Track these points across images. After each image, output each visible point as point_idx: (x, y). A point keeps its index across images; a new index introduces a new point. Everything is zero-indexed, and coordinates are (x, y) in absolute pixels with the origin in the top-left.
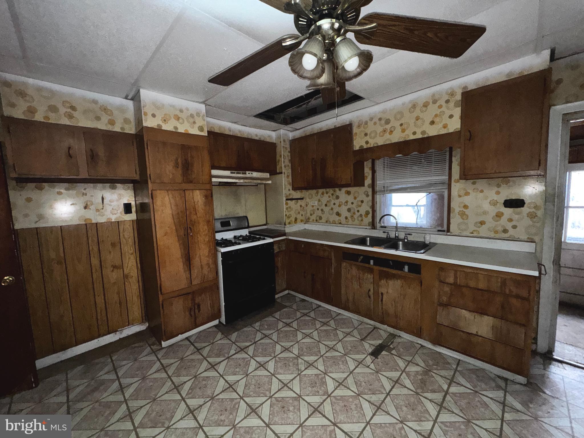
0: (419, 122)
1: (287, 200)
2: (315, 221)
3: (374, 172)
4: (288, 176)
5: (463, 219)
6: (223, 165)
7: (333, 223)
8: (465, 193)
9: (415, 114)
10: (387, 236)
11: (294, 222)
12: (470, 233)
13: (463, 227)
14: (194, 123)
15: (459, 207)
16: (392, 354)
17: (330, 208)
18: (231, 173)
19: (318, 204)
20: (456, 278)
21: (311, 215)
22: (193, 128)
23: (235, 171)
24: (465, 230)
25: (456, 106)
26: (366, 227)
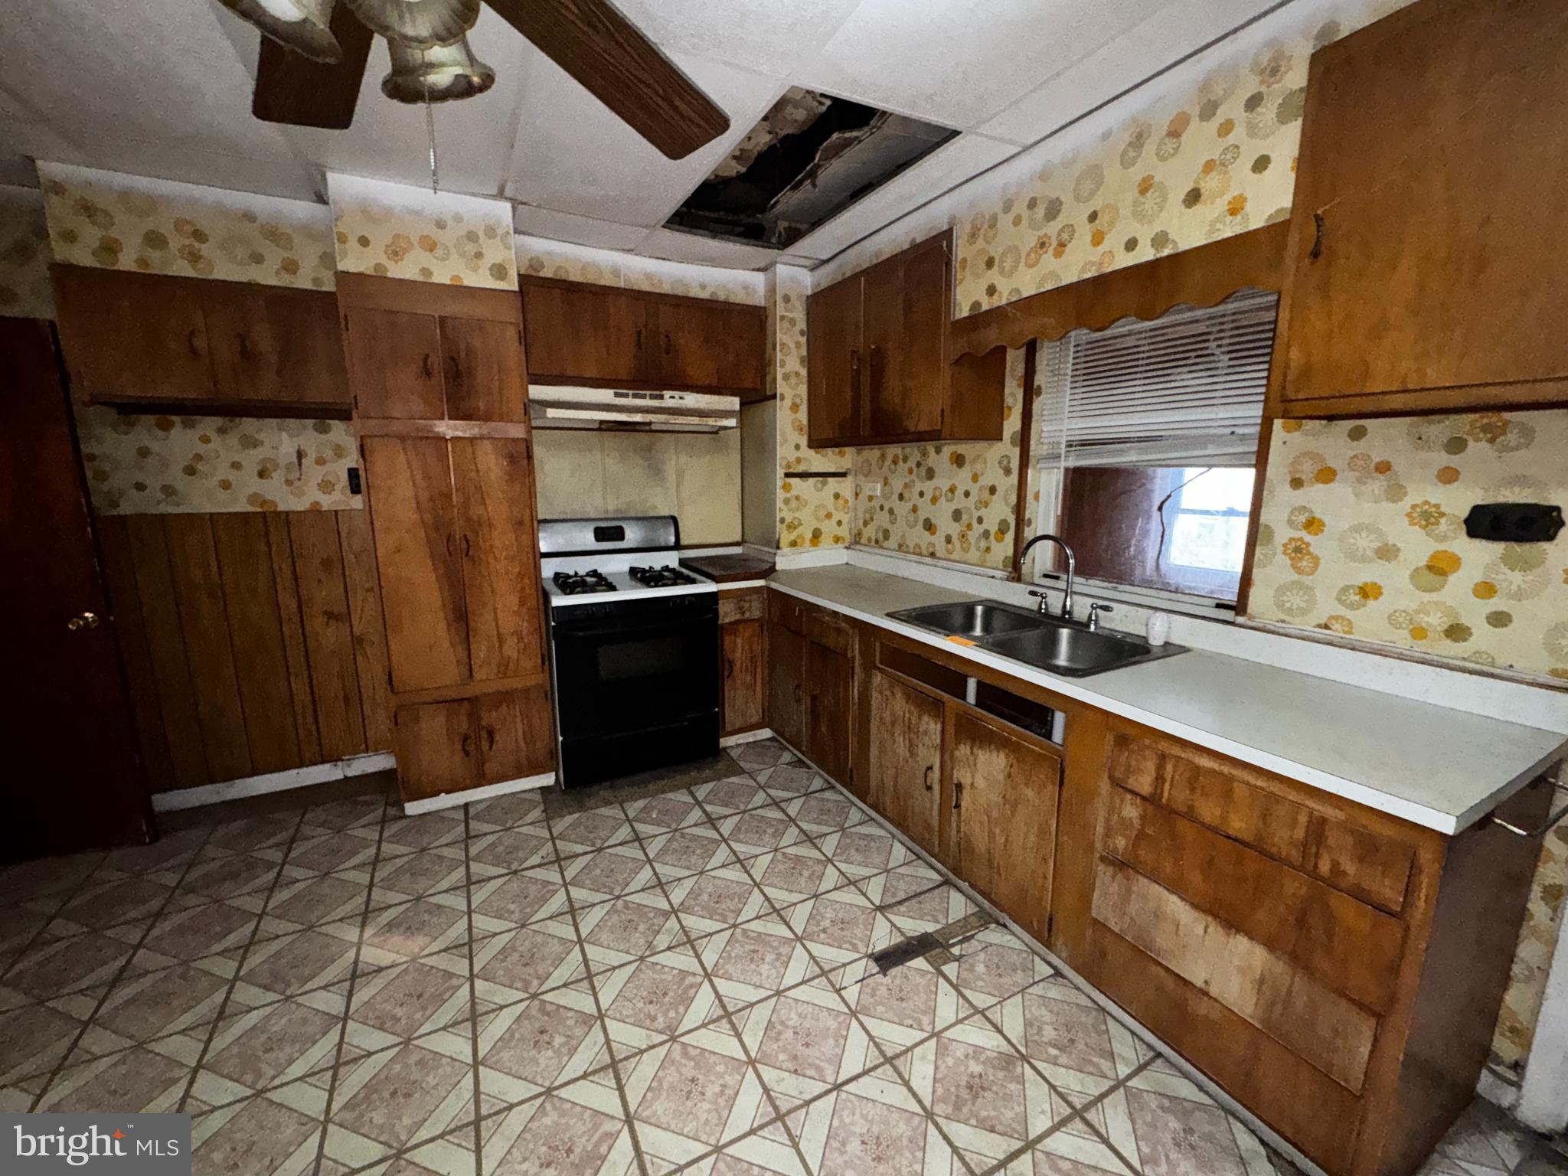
0: (1150, 201)
1: (787, 475)
2: (873, 543)
3: (1030, 391)
4: (795, 407)
5: (1299, 570)
6: (591, 372)
7: (914, 554)
8: (1320, 471)
9: (1137, 173)
10: (1040, 608)
11: (811, 541)
12: (1319, 626)
13: (1296, 600)
14: (479, 255)
15: (1291, 523)
16: (941, 973)
17: (910, 505)
18: (617, 395)
19: (882, 491)
20: (1159, 779)
21: (866, 524)
22: (475, 269)
23: (630, 389)
24: (1304, 612)
25: (1283, 118)
26: (991, 572)
